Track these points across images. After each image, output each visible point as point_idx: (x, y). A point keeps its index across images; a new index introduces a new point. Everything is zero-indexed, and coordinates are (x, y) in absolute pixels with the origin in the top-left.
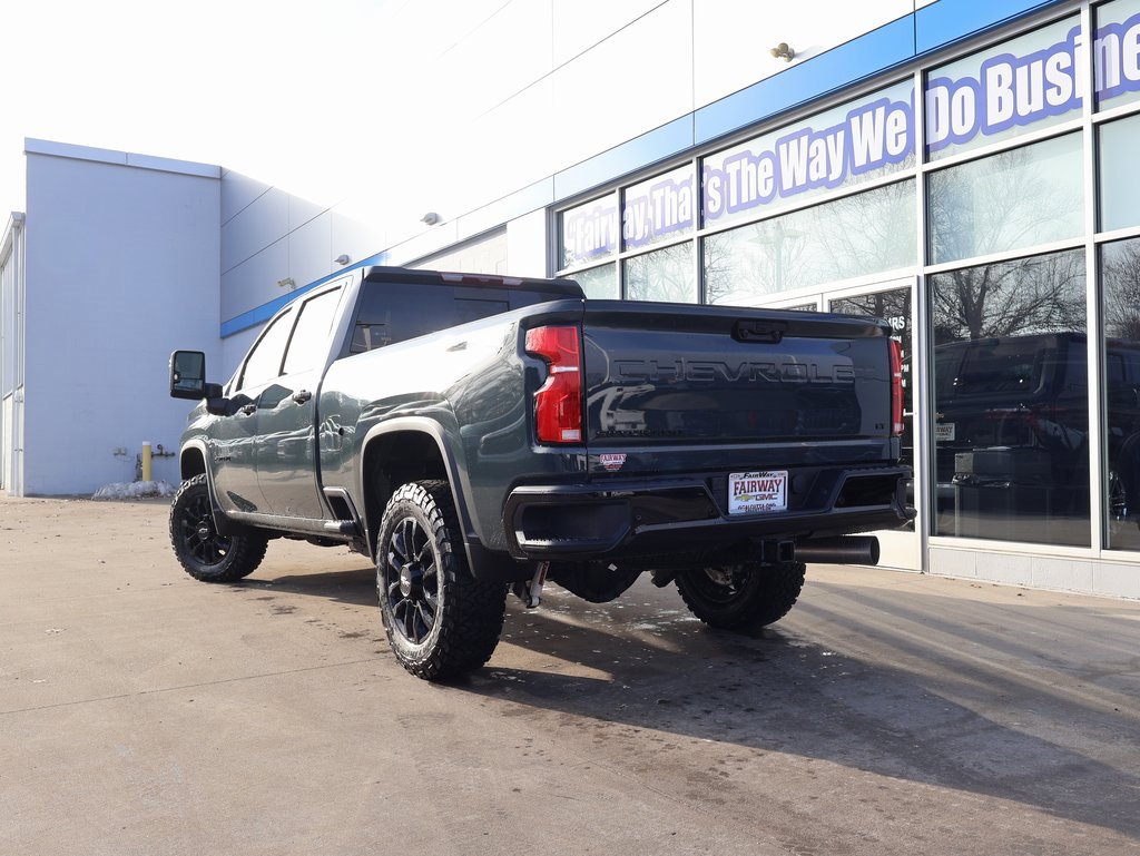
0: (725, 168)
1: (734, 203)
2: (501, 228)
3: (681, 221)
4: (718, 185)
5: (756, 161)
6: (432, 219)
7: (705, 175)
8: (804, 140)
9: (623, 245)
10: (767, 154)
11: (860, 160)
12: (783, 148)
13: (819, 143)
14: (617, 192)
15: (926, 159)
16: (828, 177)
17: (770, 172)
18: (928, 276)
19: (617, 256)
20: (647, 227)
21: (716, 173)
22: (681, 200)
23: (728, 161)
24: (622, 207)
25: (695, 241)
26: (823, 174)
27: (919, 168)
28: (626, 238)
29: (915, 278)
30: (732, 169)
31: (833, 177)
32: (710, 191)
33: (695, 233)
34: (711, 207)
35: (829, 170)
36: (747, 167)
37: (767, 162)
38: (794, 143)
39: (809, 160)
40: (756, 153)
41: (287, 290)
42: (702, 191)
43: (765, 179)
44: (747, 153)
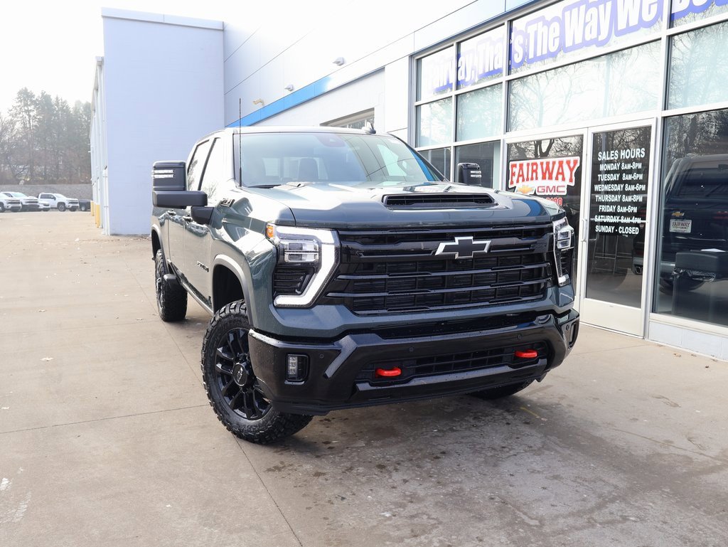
0: (526, 29)
1: (531, 56)
2: (382, 69)
3: (496, 68)
4: (522, 42)
5: (547, 24)
6: (340, 63)
7: (513, 34)
8: (583, 8)
9: (458, 84)
10: (556, 19)
11: (622, 25)
12: (567, 14)
13: (593, 11)
14: (455, 45)
15: (671, 25)
16: (598, 38)
17: (557, 33)
18: (665, 118)
19: (454, 93)
20: (473, 72)
21: (521, 32)
22: (496, 53)
23: (529, 24)
24: (458, 56)
25: (505, 83)
26: (594, 35)
27: (664, 32)
28: (459, 79)
29: (655, 120)
30: (531, 29)
31: (601, 38)
32: (517, 48)
33: (504, 78)
34: (517, 59)
35: (599, 33)
36: (541, 29)
37: (556, 25)
38: (575, 11)
39: (586, 24)
40: (548, 18)
41: (260, 106)
42: (510, 46)
43: (554, 39)
44: (543, 18)
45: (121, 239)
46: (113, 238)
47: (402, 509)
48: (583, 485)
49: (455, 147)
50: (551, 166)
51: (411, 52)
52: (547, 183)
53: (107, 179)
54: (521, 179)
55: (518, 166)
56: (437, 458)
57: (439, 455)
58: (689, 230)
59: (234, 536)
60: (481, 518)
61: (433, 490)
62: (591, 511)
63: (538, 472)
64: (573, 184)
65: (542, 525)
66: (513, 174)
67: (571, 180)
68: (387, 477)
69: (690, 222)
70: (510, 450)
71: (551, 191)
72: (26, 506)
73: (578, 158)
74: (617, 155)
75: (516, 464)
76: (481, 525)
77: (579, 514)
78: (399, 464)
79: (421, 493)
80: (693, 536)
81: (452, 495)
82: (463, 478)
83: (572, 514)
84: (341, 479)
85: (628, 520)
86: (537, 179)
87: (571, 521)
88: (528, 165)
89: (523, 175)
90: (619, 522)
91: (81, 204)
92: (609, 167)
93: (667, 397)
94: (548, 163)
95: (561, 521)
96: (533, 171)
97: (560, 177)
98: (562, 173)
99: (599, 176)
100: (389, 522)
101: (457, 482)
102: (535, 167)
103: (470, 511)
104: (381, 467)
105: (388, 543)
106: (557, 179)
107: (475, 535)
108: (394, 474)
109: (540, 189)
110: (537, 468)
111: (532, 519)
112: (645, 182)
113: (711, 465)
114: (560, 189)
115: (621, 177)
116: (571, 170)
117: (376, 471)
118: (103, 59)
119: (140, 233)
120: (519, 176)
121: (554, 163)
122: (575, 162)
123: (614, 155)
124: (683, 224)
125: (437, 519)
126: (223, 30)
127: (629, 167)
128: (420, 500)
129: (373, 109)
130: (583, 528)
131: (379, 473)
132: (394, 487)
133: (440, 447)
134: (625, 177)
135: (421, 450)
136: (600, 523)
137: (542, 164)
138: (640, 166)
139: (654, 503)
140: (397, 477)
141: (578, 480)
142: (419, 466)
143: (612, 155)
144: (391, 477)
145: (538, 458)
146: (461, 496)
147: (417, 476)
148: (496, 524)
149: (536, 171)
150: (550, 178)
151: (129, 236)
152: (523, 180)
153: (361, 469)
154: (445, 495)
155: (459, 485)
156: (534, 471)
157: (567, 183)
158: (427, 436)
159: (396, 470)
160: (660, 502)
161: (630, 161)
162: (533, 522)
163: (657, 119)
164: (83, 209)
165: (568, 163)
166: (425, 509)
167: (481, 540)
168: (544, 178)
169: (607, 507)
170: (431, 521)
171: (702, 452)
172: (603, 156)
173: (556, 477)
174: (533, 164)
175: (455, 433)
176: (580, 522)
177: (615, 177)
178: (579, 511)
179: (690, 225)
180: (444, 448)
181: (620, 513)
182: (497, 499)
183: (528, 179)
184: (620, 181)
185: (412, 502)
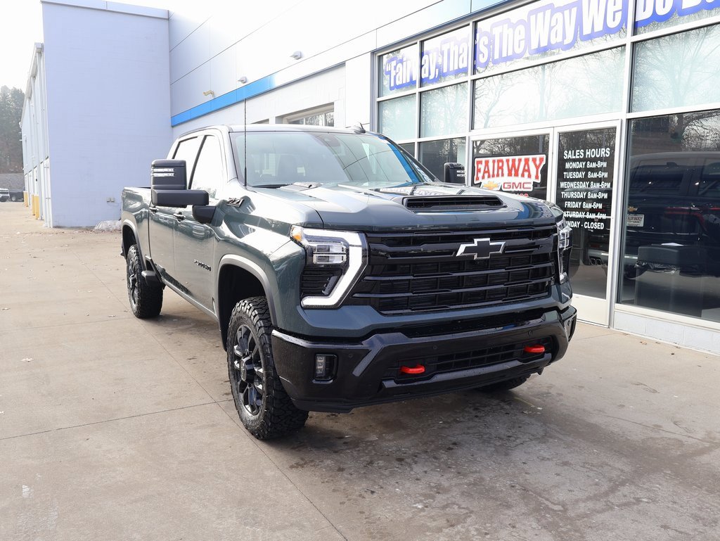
0: (491, 30)
1: (496, 56)
2: (342, 65)
3: (461, 67)
4: (486, 43)
5: (513, 26)
6: (298, 57)
7: (478, 35)
8: (548, 12)
9: (422, 81)
10: (521, 22)
11: (587, 31)
12: (533, 17)
13: (558, 15)
14: (418, 43)
15: (635, 33)
16: (563, 41)
17: (523, 36)
18: (629, 120)
19: (417, 90)
20: (437, 70)
21: (486, 34)
22: (461, 52)
23: (494, 26)
24: (422, 55)
25: (469, 82)
26: (559, 39)
27: (629, 39)
28: (423, 77)
29: (620, 121)
31: (567, 42)
32: (481, 47)
33: (470, 77)
34: (482, 59)
35: (564, 37)
36: (507, 31)
37: (521, 28)
38: (540, 15)
39: (551, 28)
40: (514, 21)
41: (210, 97)
42: (475, 46)
43: (520, 41)
44: (508, 21)
45: (66, 231)
46: (56, 230)
47: (432, 501)
48: (592, 470)
49: (419, 143)
50: (517, 163)
51: (373, 48)
52: (513, 179)
53: (49, 170)
54: (486, 175)
55: (484, 163)
56: (452, 449)
57: (451, 446)
58: (641, 224)
59: (278, 534)
60: (509, 506)
61: (455, 481)
62: (606, 494)
63: (548, 459)
64: (539, 181)
65: (565, 510)
66: (479, 170)
67: (537, 177)
68: (409, 469)
69: (643, 216)
70: (517, 438)
71: (517, 188)
72: (56, 513)
73: (544, 156)
74: (583, 154)
75: (525, 452)
76: (510, 512)
77: (595, 498)
78: (416, 456)
79: (446, 484)
80: (702, 514)
81: (475, 484)
82: (480, 468)
83: (589, 499)
84: (364, 473)
85: (641, 501)
86: (503, 175)
87: (590, 504)
88: (494, 161)
89: (488, 172)
90: (634, 504)
91: (12, 195)
92: (574, 165)
93: (645, 383)
94: (514, 161)
95: (582, 505)
96: (499, 168)
97: (526, 174)
98: (528, 171)
99: (565, 173)
100: (422, 514)
101: (476, 472)
102: (500, 164)
103: (496, 499)
104: (400, 460)
105: (428, 533)
106: (523, 175)
107: (507, 523)
108: (414, 466)
109: (506, 186)
110: (546, 455)
111: (555, 504)
112: (610, 179)
113: (700, 447)
114: (526, 186)
115: (586, 175)
116: (537, 168)
117: (396, 464)
118: (42, 45)
119: (84, 225)
120: (485, 172)
121: (520, 160)
122: (541, 160)
123: (580, 153)
124: (636, 219)
125: (467, 508)
126: (168, 19)
127: (594, 165)
128: (446, 491)
129: (333, 104)
130: (603, 511)
131: (400, 466)
132: (417, 479)
133: (449, 438)
134: (590, 175)
135: (433, 442)
136: (617, 506)
137: (508, 161)
138: (605, 164)
139: (660, 484)
140: (418, 469)
141: (587, 466)
142: (435, 458)
143: (577, 154)
144: (412, 470)
145: (544, 446)
146: (483, 486)
147: (437, 467)
148: (523, 511)
149: (501, 168)
150: (516, 175)
151: (72, 228)
152: (489, 177)
153: (381, 463)
154: (469, 485)
155: (478, 474)
156: (543, 459)
157: (533, 179)
158: (435, 428)
159: (416, 463)
160: (665, 484)
161: (595, 160)
162: (556, 508)
163: (622, 121)
164: (14, 199)
165: (534, 160)
166: (454, 500)
167: (514, 527)
168: (510, 174)
169: (619, 491)
170: (462, 510)
171: (689, 435)
172: (568, 155)
173: (565, 464)
174: (499, 161)
175: (459, 424)
176: (600, 505)
177: (580, 175)
178: (595, 495)
179: (643, 220)
180: (454, 439)
181: (632, 496)
182: (518, 487)
183: (493, 176)
184: (585, 179)
185: (439, 493)
